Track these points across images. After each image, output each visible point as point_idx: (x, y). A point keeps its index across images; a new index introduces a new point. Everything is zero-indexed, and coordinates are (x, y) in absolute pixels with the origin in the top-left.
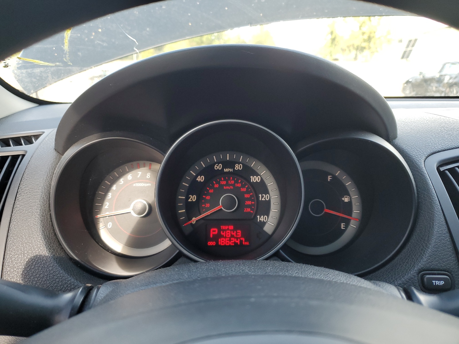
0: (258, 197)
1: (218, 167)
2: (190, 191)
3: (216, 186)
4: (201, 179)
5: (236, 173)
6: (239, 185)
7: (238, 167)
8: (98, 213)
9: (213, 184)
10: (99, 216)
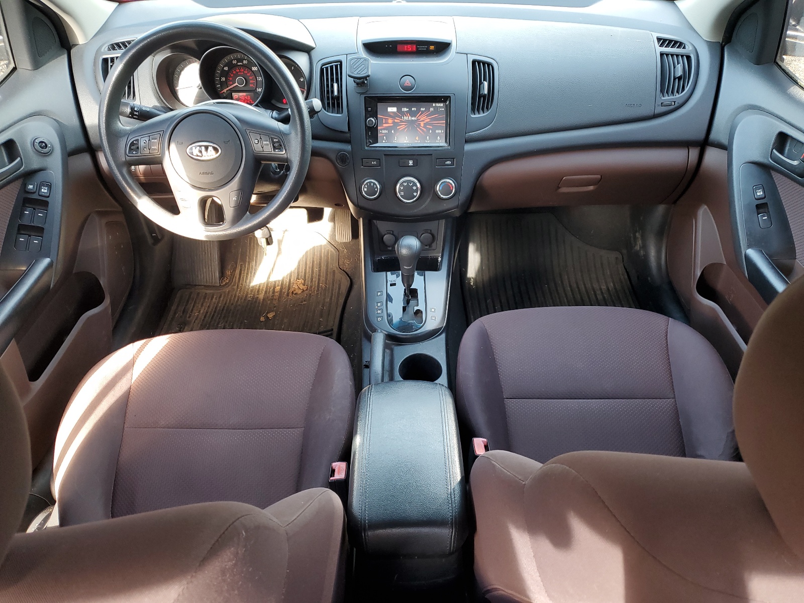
0: (256, 79)
1: (235, 62)
2: (221, 75)
3: (234, 72)
4: (226, 69)
5: (244, 66)
6: (246, 72)
7: (245, 62)
8: (177, 86)
9: (233, 72)
10: (177, 88)
